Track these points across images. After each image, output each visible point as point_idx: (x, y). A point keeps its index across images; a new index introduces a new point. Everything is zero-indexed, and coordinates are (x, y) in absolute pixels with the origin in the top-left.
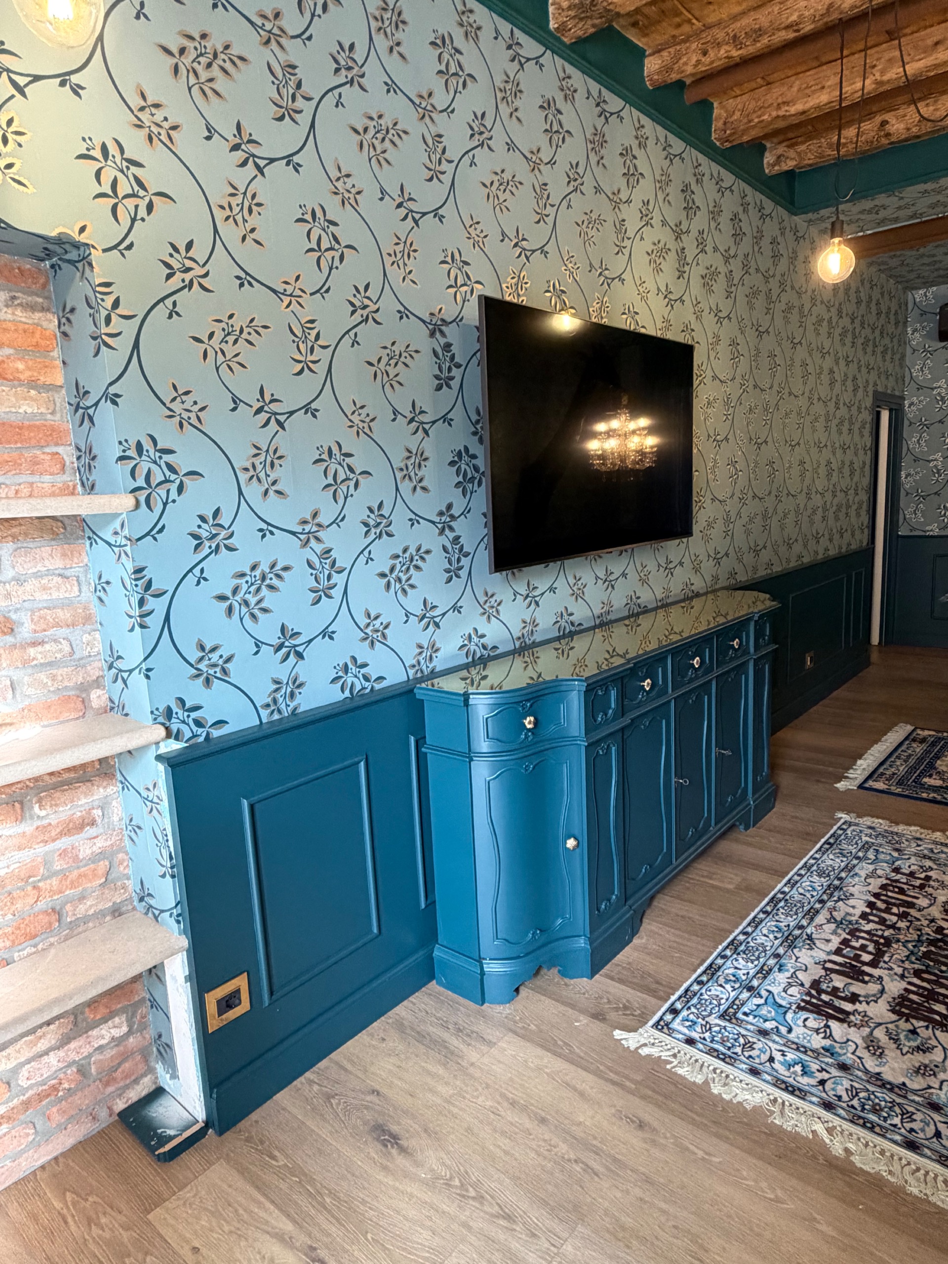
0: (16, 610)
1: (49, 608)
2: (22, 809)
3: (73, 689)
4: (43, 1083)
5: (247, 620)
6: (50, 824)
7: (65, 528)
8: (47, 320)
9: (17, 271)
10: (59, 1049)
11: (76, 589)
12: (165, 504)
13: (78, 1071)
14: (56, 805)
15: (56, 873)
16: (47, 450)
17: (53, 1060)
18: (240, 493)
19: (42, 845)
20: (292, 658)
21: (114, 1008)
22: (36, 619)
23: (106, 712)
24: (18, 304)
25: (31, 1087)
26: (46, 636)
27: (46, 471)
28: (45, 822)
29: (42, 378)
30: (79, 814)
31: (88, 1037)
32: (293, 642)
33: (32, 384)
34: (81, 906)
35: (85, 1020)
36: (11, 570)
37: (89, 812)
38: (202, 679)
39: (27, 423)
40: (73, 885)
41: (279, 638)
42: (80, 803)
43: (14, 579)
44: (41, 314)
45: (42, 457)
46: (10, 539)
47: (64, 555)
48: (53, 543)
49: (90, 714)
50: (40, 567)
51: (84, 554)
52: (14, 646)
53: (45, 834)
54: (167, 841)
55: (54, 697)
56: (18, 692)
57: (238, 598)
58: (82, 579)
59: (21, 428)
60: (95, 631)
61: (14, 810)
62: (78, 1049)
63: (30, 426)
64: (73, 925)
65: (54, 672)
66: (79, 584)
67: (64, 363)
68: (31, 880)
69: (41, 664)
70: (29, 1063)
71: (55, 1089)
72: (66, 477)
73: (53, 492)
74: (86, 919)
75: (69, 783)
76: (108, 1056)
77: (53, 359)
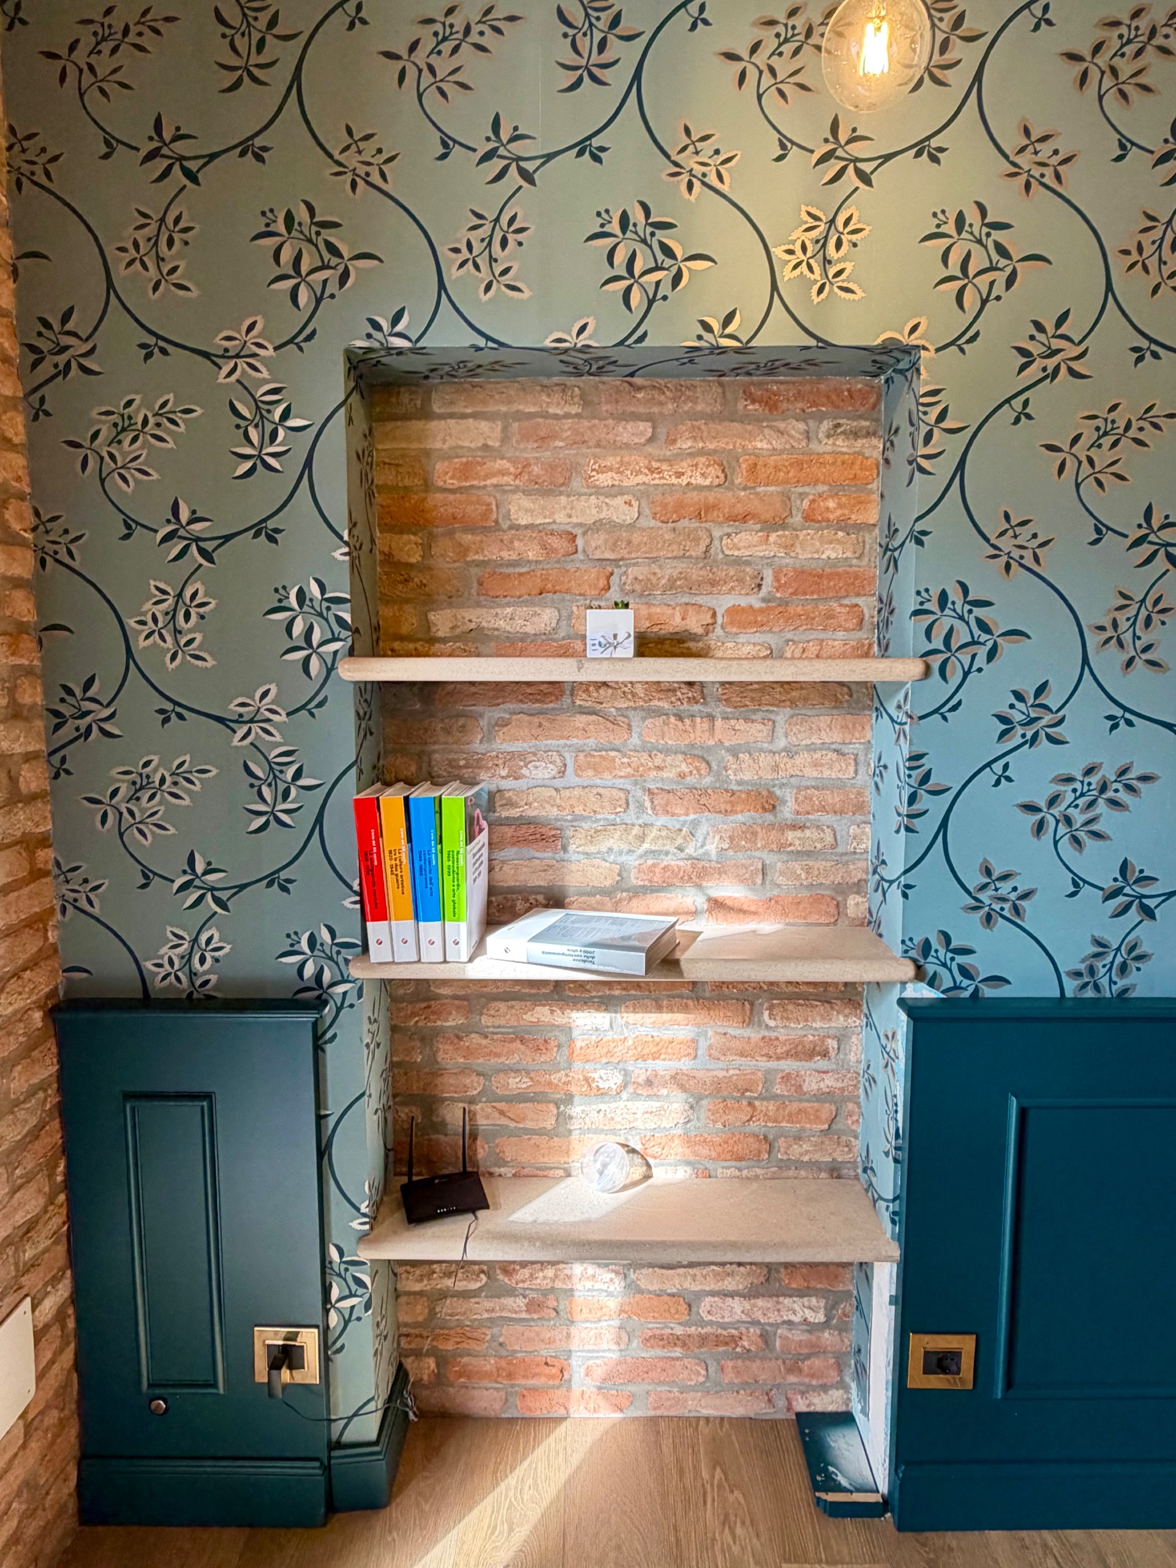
0: (782, 786)
1: (817, 788)
2: (752, 1010)
3: (827, 888)
4: (723, 1327)
5: (1065, 844)
6: (777, 1039)
7: (851, 696)
8: (870, 446)
9: (846, 393)
10: (745, 1297)
11: (852, 769)
12: (966, 674)
13: (761, 1335)
14: (788, 1019)
15: (775, 1097)
16: (846, 602)
17: (738, 1306)
18: (1085, 661)
19: (765, 1058)
20: (1133, 915)
21: (813, 1284)
22: (801, 798)
23: (862, 925)
24: (841, 433)
25: (711, 1323)
26: (808, 820)
27: (840, 626)
28: (773, 1035)
29: (853, 517)
30: (811, 1038)
31: (778, 1303)
32: (1138, 889)
33: (843, 525)
34: (795, 1147)
35: (780, 1280)
36: (784, 739)
37: (823, 1039)
38: (982, 913)
39: (828, 570)
40: (790, 1118)
41: (1115, 880)
42: (814, 1025)
43: (785, 750)
44: (864, 441)
45: (838, 609)
46: (788, 703)
47: (844, 727)
48: (835, 712)
49: (843, 923)
50: (815, 739)
51: (868, 727)
52: (772, 826)
53: (769, 1048)
54: (896, 1112)
55: (805, 893)
56: (768, 879)
57: (1055, 811)
58: (861, 758)
59: (820, 576)
60: (865, 823)
61: (743, 1010)
62: (764, 1310)
63: (831, 574)
64: (784, 1165)
65: (811, 863)
66: (856, 764)
67: (882, 496)
68: (748, 1094)
69: (798, 852)
70: (713, 1296)
71: (734, 1340)
72: (862, 635)
73: (844, 652)
74: (799, 1165)
75: (806, 997)
76: (797, 1338)
77: (871, 492)
